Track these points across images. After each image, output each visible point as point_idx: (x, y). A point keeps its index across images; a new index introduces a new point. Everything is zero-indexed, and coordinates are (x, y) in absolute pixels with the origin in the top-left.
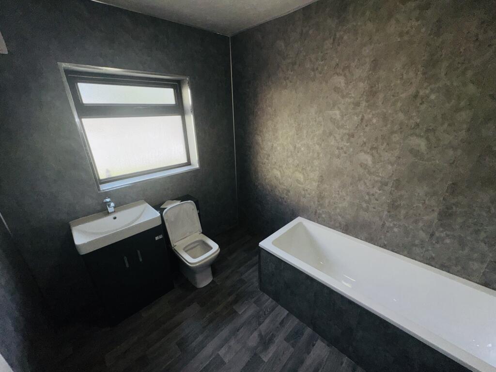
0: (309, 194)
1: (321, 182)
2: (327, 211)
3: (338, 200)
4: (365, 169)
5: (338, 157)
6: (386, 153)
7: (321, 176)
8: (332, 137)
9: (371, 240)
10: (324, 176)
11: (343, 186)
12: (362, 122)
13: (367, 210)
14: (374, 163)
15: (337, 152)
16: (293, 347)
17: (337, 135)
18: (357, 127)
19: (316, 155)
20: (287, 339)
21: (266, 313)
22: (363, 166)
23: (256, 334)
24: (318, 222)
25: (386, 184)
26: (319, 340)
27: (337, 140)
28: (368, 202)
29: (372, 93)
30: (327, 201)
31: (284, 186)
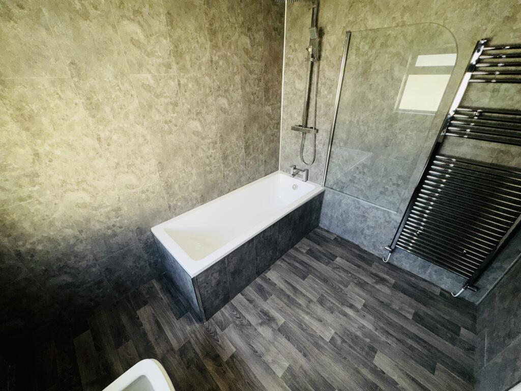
0: (153, 193)
1: (162, 170)
2: (180, 196)
3: (186, 178)
4: (198, 136)
5: (170, 133)
6: (208, 116)
7: (160, 163)
8: (154, 110)
9: (221, 193)
10: (162, 161)
11: (186, 162)
12: (180, 87)
13: (211, 172)
14: (203, 127)
15: (166, 127)
16: (271, 295)
17: (158, 107)
18: (177, 94)
19: (141, 140)
20: (266, 299)
21: (238, 316)
22: (196, 133)
23: (260, 329)
24: (176, 215)
25: (216, 143)
26: (266, 275)
27: (161, 113)
28: (210, 165)
29: (178, 54)
30: (176, 187)
31: (107, 206)
